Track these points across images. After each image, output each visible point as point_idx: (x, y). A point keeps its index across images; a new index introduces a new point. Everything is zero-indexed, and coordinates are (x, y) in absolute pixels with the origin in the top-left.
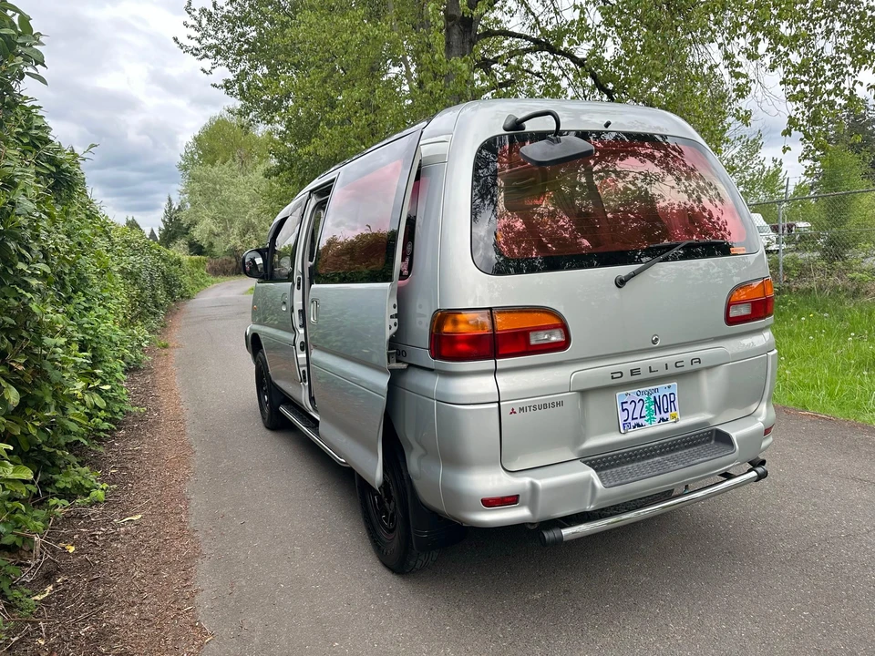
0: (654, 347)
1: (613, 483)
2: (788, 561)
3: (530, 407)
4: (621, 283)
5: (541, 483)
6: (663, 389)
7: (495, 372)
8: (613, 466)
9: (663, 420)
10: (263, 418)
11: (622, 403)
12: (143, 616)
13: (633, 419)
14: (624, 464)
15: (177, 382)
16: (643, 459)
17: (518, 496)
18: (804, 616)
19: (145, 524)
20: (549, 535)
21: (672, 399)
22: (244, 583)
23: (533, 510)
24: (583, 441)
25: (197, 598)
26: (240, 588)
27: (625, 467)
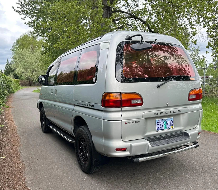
0: (167, 106)
1: (154, 146)
2: (204, 172)
3: (131, 122)
4: (158, 87)
5: (133, 144)
6: (169, 119)
7: (121, 111)
8: (154, 141)
9: (169, 128)
10: (42, 129)
11: (157, 123)
12: (9, 185)
13: (160, 127)
14: (157, 140)
15: (13, 118)
16: (163, 139)
17: (126, 148)
18: (208, 187)
19: (7, 159)
20: (135, 160)
21: (172, 122)
22: (40, 176)
23: (130, 152)
24: (146, 133)
25: (25, 180)
26: (39, 177)
27: (157, 141)
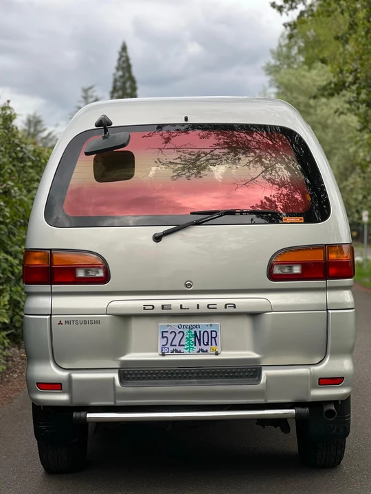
0: (188, 290)
1: (131, 385)
3: (73, 321)
5: (74, 376)
6: (204, 325)
7: (51, 294)
8: (149, 379)
9: (203, 351)
11: (163, 332)
13: (171, 345)
14: (160, 379)
17: (61, 384)
20: (76, 414)
21: (214, 336)
